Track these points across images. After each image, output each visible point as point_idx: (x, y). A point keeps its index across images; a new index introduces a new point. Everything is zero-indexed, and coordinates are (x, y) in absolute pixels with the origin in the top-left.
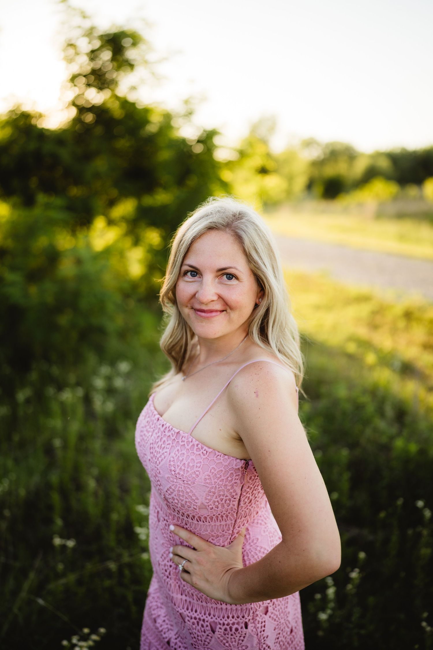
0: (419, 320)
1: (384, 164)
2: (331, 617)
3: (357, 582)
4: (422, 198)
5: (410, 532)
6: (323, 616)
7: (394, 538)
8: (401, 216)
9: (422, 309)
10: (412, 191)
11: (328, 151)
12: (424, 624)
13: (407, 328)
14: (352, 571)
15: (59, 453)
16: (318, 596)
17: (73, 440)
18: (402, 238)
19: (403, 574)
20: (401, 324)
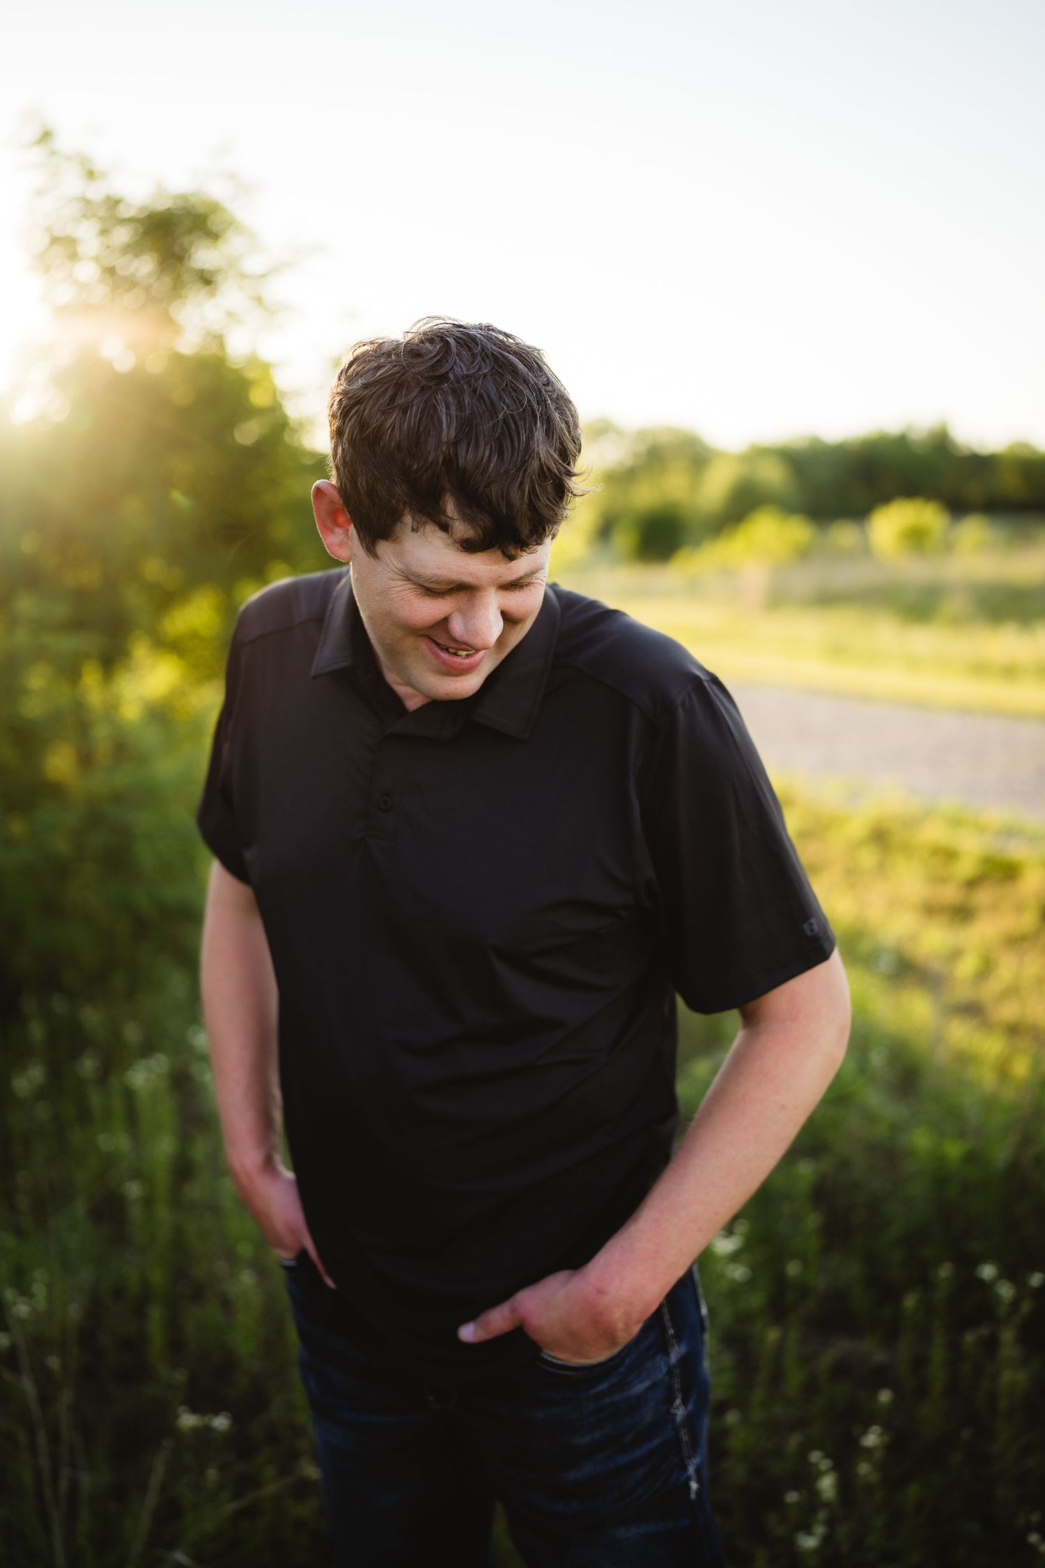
0: (907, 849)
1: (773, 475)
2: (827, 1540)
3: (878, 1455)
4: (866, 550)
5: (969, 1338)
6: (809, 1542)
7: (938, 1354)
8: (826, 599)
9: (912, 823)
10: (844, 535)
11: (642, 448)
12: (1034, 1538)
13: (882, 869)
14: (865, 1432)
15: (136, 1212)
16: (792, 1497)
17: (162, 1178)
18: (837, 652)
19: (966, 1434)
20: (868, 858)
